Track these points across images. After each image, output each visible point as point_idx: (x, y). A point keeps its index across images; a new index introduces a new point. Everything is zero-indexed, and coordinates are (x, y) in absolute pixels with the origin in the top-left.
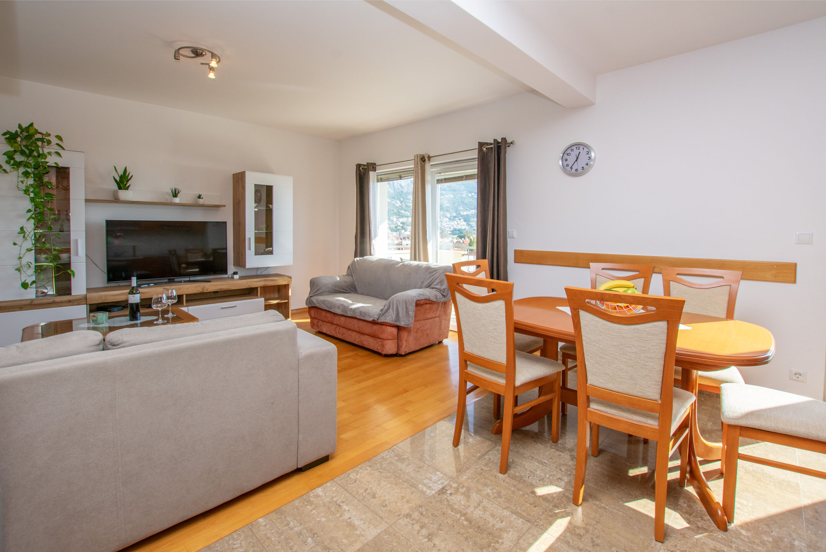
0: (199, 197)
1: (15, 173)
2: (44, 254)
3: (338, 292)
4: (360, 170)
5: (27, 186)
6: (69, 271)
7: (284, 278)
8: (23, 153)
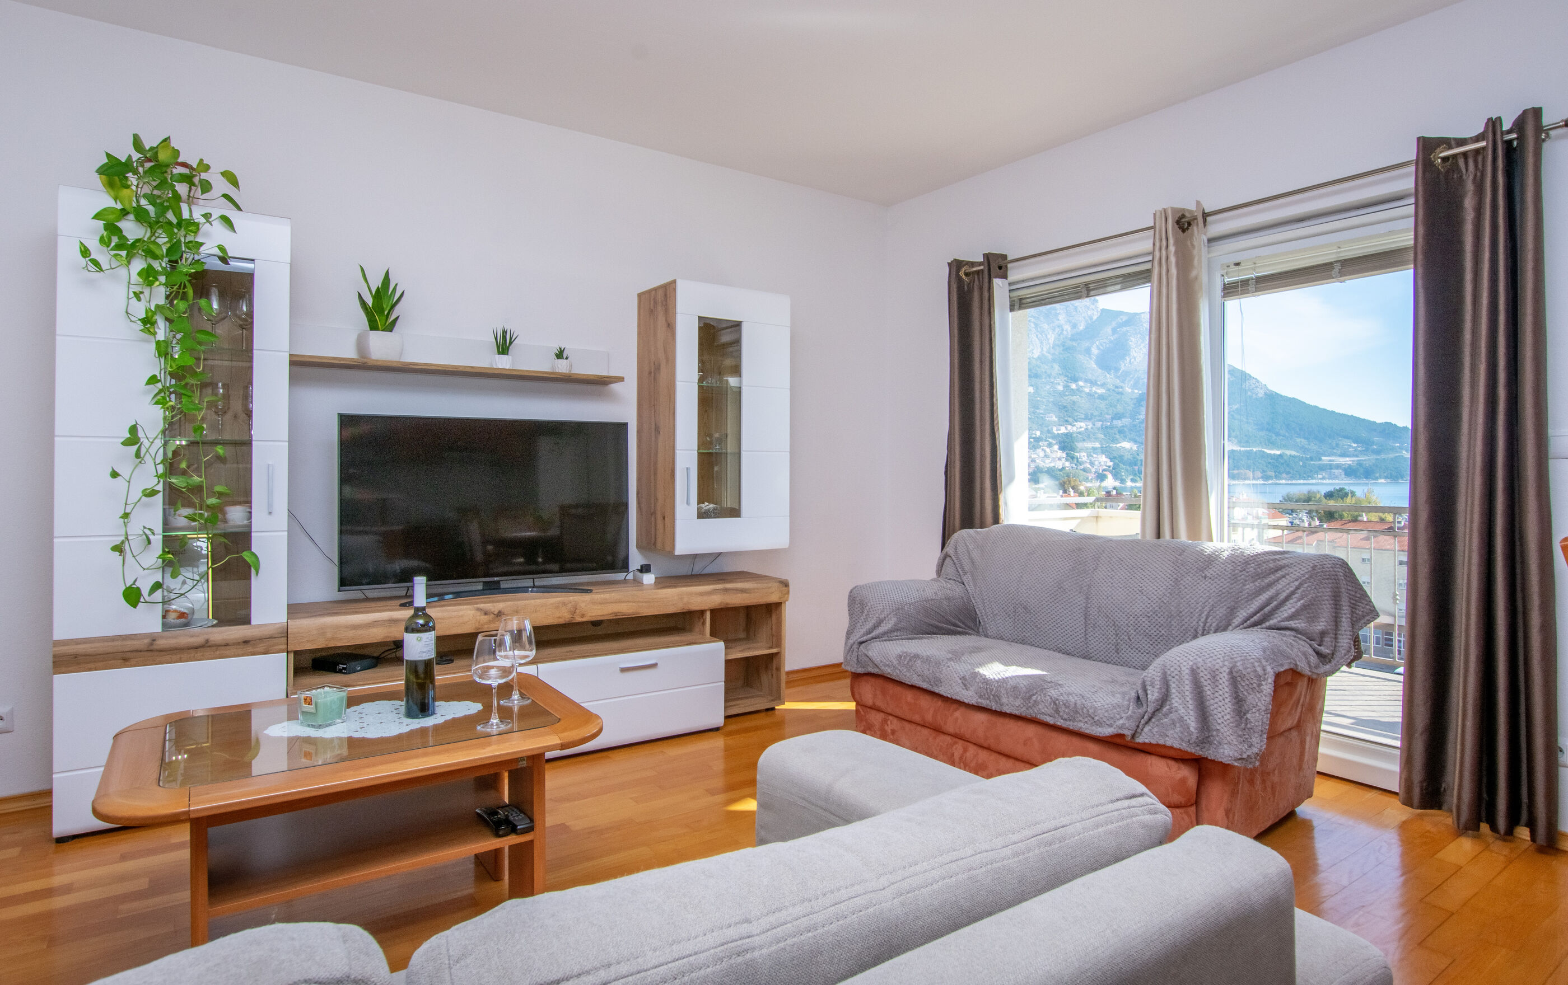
0: (560, 355)
1: (123, 272)
2: (183, 506)
3: (935, 630)
4: (958, 276)
5: (150, 309)
6: (246, 555)
7: (770, 585)
8: (141, 215)
